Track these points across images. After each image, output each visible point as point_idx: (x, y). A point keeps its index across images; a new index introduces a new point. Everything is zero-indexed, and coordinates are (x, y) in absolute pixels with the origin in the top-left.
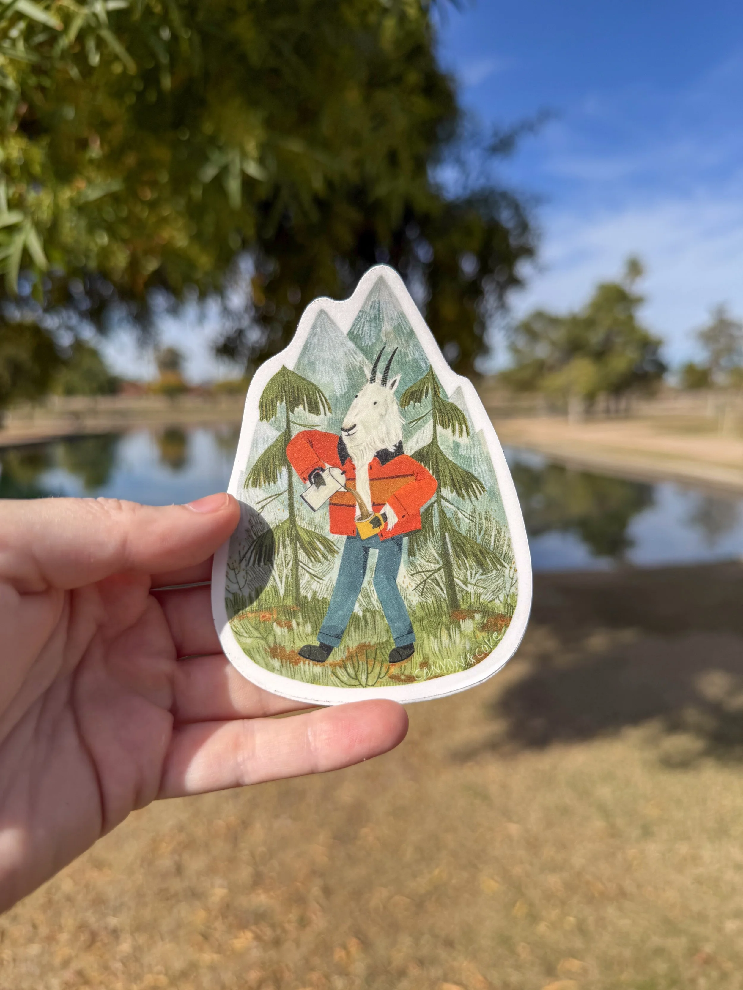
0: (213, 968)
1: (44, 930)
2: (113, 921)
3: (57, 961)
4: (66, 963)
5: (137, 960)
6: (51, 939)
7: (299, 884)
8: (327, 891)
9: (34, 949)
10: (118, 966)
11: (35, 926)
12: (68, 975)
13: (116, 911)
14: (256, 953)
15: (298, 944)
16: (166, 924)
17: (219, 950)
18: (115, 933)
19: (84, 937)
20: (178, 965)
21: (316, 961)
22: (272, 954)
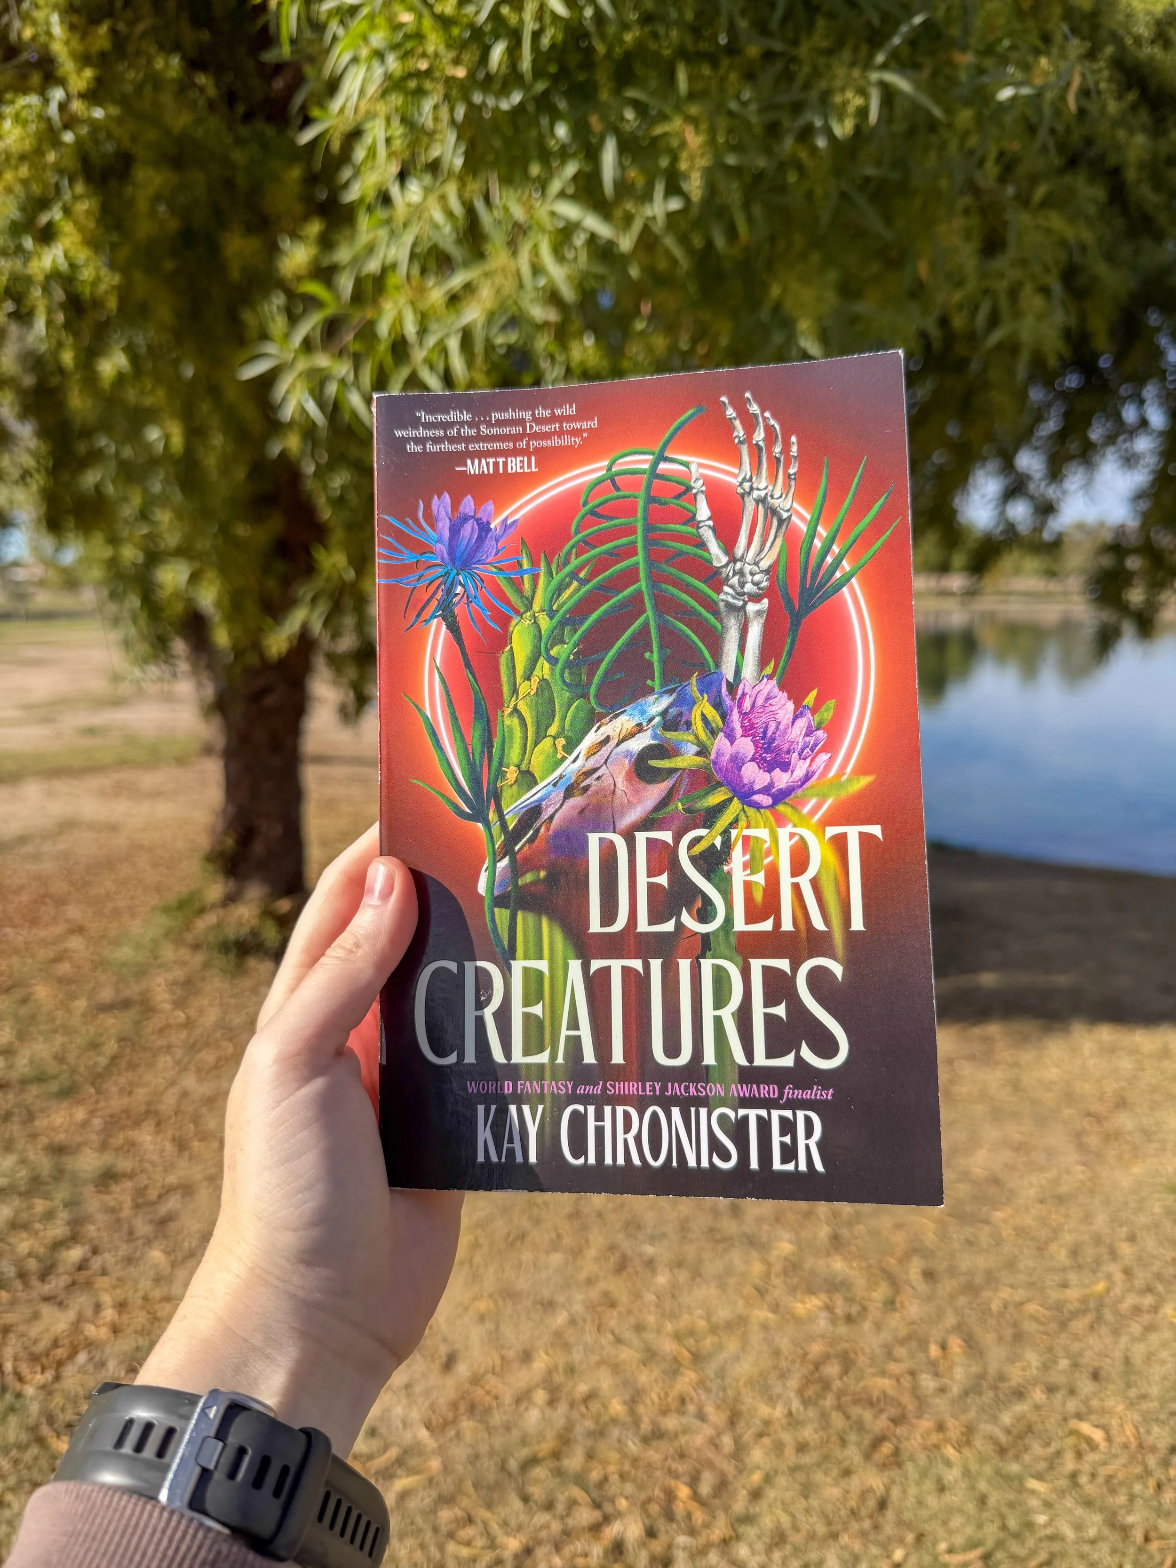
0: (765, 1326)
1: (567, 1241)
2: (649, 1250)
3: (583, 1275)
4: (590, 1282)
5: (674, 1297)
6: (576, 1253)
7: (893, 1261)
8: (929, 1275)
9: (556, 1259)
10: (650, 1297)
11: (559, 1236)
12: (594, 1294)
13: (653, 1239)
14: (822, 1323)
15: (878, 1326)
16: (712, 1267)
17: (775, 1308)
18: (650, 1264)
19: (613, 1260)
20: (723, 1314)
21: (901, 1352)
22: (843, 1329)
